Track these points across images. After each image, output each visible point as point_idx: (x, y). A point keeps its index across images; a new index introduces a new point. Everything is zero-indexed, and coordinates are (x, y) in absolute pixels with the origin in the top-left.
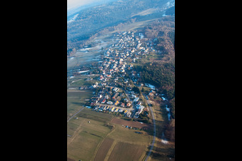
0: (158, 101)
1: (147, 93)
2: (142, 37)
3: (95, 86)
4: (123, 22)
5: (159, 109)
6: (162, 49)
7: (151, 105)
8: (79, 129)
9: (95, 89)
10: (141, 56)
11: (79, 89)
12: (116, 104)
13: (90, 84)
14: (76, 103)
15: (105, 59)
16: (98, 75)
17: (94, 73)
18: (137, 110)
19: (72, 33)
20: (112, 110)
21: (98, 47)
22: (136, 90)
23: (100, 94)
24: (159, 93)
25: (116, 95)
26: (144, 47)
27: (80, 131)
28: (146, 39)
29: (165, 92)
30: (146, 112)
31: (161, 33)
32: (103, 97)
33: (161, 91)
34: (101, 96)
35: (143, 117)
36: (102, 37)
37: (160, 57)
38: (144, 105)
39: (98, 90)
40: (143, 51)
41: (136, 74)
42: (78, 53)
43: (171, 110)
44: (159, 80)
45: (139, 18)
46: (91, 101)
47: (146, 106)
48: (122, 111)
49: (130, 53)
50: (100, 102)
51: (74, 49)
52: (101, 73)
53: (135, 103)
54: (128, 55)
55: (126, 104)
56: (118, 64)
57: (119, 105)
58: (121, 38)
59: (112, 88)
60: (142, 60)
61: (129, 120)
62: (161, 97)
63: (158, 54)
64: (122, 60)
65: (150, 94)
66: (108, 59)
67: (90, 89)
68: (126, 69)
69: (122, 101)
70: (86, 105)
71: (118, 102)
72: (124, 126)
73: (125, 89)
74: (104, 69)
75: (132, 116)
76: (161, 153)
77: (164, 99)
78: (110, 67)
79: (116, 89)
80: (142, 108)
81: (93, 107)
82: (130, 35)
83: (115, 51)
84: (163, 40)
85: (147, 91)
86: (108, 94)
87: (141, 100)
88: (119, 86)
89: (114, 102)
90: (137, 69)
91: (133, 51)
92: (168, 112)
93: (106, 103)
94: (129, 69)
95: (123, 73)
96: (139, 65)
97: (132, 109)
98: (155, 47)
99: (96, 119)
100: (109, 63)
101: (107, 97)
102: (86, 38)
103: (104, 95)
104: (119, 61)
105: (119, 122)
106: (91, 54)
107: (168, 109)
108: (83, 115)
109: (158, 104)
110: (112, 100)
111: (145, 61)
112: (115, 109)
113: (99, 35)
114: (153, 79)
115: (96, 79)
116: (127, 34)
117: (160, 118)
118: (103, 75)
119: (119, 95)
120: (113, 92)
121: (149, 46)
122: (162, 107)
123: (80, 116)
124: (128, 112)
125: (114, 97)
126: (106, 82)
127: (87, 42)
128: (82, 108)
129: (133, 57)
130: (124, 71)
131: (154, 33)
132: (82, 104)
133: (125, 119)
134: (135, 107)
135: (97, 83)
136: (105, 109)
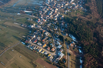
0: (75, 53)
1: (69, 43)
3: (32, 26)
5: (75, 59)
6: (88, 8)
7: (70, 55)
9: (31, 29)
10: (71, 10)
12: (44, 46)
13: (29, 24)
15: (45, 5)
16: (37, 17)
17: (34, 15)
18: (58, 56)
20: (40, 51)
23: (35, 34)
24: (77, 45)
25: (46, 39)
26: (76, 3)
27: (12, 62)
29: (82, 46)
30: (64, 60)
32: (36, 38)
33: (79, 44)
34: (34, 37)
35: (61, 64)
37: (85, 15)
38: (64, 53)
40: (74, 6)
41: (65, 24)
43: (83, 63)
44: (80, 34)
46: (26, 39)
47: (65, 55)
48: (46, 54)
49: (64, 5)
50: (33, 41)
52: (39, 16)
53: (58, 50)
54: (62, 6)
55: (51, 48)
56: (54, 12)
57: (46, 48)
59: (44, 31)
61: (50, 63)
62: (78, 49)
63: (84, 11)
64: (57, 9)
65: (71, 44)
66: (48, 6)
67: (28, 28)
68: (58, 18)
69: (49, 45)
70: (22, 41)
71: (45, 45)
72: (45, 67)
74: (42, 14)
75: (54, 60)
77: (80, 51)
78: (47, 14)
79: (47, 34)
80: (62, 55)
81: (27, 44)
85: (69, 41)
86: (40, 36)
87: (63, 48)
88: (50, 32)
89: (43, 44)
90: (66, 20)
91: (67, 5)
92: (81, 64)
93: (36, 43)
94: (61, 18)
95: (55, 21)
96: (68, 17)
97: (54, 54)
99: (26, 55)
100: (48, 9)
101: (39, 38)
103: (37, 36)
104: (55, 9)
105: (42, 63)
107: (81, 61)
108: (17, 49)
109: (75, 55)
110: (41, 42)
111: (73, 15)
112: (42, 51)
114: (76, 32)
115: (35, 20)
118: (41, 19)
119: (48, 39)
120: (44, 35)
121: (79, 3)
122: (78, 58)
123: (15, 49)
124: (51, 56)
125: (44, 40)
126: (41, 25)
128: (18, 42)
129: (65, 9)
130: (56, 19)
132: (19, 39)
133: (47, 62)
134: (57, 53)
135: (34, 25)
136: (34, 48)
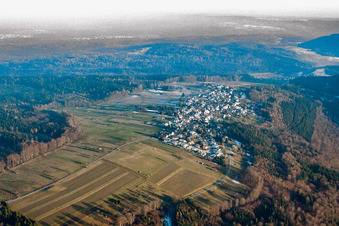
0: (241, 155)
2: (244, 97)
3: (167, 125)
4: (221, 76)
5: (240, 160)
6: (265, 115)
7: (232, 155)
8: (142, 151)
9: (166, 127)
10: (235, 115)
12: (190, 143)
13: (160, 122)
14: (140, 133)
15: (184, 105)
16: (171, 117)
17: (167, 114)
18: (214, 153)
20: (185, 147)
21: (177, 93)
24: (244, 149)
25: (192, 137)
26: (243, 107)
27: (142, 153)
28: (249, 101)
29: (252, 149)
30: (223, 158)
31: (272, 100)
32: (176, 135)
34: (173, 134)
36: (185, 84)
37: (259, 122)
38: (223, 152)
39: (170, 128)
40: (239, 111)
41: (222, 128)
42: (144, 93)
45: (246, 78)
47: (225, 154)
48: (195, 150)
49: (220, 108)
50: (171, 137)
52: (176, 116)
53: (213, 149)
55: (202, 146)
56: (202, 114)
57: (193, 145)
58: (212, 90)
59: (188, 130)
60: (235, 119)
61: (202, 158)
62: (245, 152)
63: (258, 119)
64: (207, 112)
65: (234, 146)
66: (189, 107)
67: (160, 126)
68: (212, 121)
69: (198, 143)
70: (152, 137)
71: (193, 143)
72: (194, 161)
73: (204, 135)
74: (181, 114)
75: (207, 156)
77: (249, 155)
78: (191, 114)
79: (193, 133)
80: (220, 154)
81: (161, 140)
82: (228, 91)
83: (201, 101)
84: (271, 106)
85: (230, 144)
86: (183, 134)
87: (221, 148)
88: (198, 132)
89: (188, 141)
91: (226, 108)
93: (178, 140)
94: (215, 121)
95: (206, 123)
96: (229, 122)
97: (208, 151)
98: (257, 111)
99: (163, 149)
100: (190, 110)
101: (181, 136)
104: (203, 111)
106: (164, 97)
108: (147, 143)
109: (240, 157)
110: (186, 139)
111: (238, 120)
112: (188, 147)
115: (169, 119)
116: (224, 88)
117: (238, 166)
118: (179, 119)
119: (195, 138)
120: (189, 134)
121: (249, 108)
122: (244, 160)
123: (143, 142)
125: (189, 138)
126: (182, 125)
127: (161, 84)
128: (147, 138)
129: (223, 113)
132: (147, 135)
133: (197, 157)
134: (211, 151)
135: (170, 123)
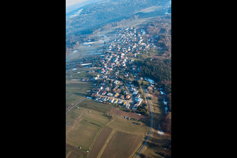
0: (156, 95)
1: (146, 87)
2: (144, 33)
3: (96, 78)
4: (126, 18)
5: (157, 102)
6: (162, 45)
7: (150, 98)
8: (80, 118)
9: (96, 81)
10: (142, 52)
11: (81, 81)
12: (116, 96)
13: (91, 76)
14: (78, 94)
15: (107, 53)
16: (99, 68)
17: (95, 66)
18: (136, 102)
19: (76, 27)
20: (112, 101)
21: (101, 41)
22: (136, 84)
23: (101, 86)
24: (157, 87)
25: (116, 87)
26: (146, 43)
27: (80, 120)
28: (148, 35)
29: (163, 86)
30: (144, 105)
31: (163, 30)
32: (104, 89)
33: (159, 85)
34: (102, 88)
35: (142, 109)
36: (105, 32)
37: (160, 54)
38: (142, 97)
39: (99, 83)
40: (144, 47)
41: (136, 68)
42: (81, 47)
43: (168, 104)
44: (158, 75)
45: (142, 15)
46: (92, 92)
47: (144, 99)
48: (121, 102)
49: (131, 48)
50: (101, 93)
51: (78, 43)
52: (102, 66)
53: (134, 96)
54: (129, 50)
55: (125, 96)
56: (120, 58)
57: (119, 97)
58: (123, 34)
59: (112, 80)
60: (143, 56)
61: (128, 111)
62: (159, 91)
63: (158, 50)
64: (123, 54)
65: (149, 87)
66: (110, 54)
67: (91, 81)
68: (127, 64)
69: (122, 93)
70: (87, 96)
71: (118, 94)
72: (123, 117)
73: (125, 82)
74: (105, 62)
75: (131, 107)
76: (156, 144)
77: (162, 93)
78: (112, 61)
79: (116, 82)
80: (141, 101)
81: (94, 98)
82: (132, 31)
83: (117, 46)
84: (164, 37)
85: (146, 85)
86: (109, 86)
87: (140, 93)
88: (119, 79)
89: (114, 94)
90: (138, 64)
91: (135, 47)
92: (165, 106)
93: (106, 95)
94: (130, 63)
95: (124, 67)
96: (139, 60)
97: (131, 101)
98: (156, 43)
99: (96, 109)
100: (111, 57)
101: (108, 89)
102: (89, 32)
103: (105, 87)
104: (120, 55)
105: (118, 113)
106: (93, 48)
107: (165, 103)
108: (83, 105)
109: (156, 98)
110: (112, 92)
111: (145, 56)
112: (115, 101)
113: (102, 30)
114: (153, 73)
115: (98, 71)
116: (130, 30)
117: (158, 111)
118: (105, 68)
119: (119, 88)
120: (114, 84)
121: (150, 42)
122: (160, 100)
123: (81, 105)
124: (127, 104)
125: (114, 89)
126: (108, 75)
127: (91, 36)
128: (83, 98)
129: (134, 52)
130: (125, 65)
131: (156, 30)
132: (83, 95)
133: (124, 110)
134: (134, 100)
135: (99, 76)
136: (105, 100)
